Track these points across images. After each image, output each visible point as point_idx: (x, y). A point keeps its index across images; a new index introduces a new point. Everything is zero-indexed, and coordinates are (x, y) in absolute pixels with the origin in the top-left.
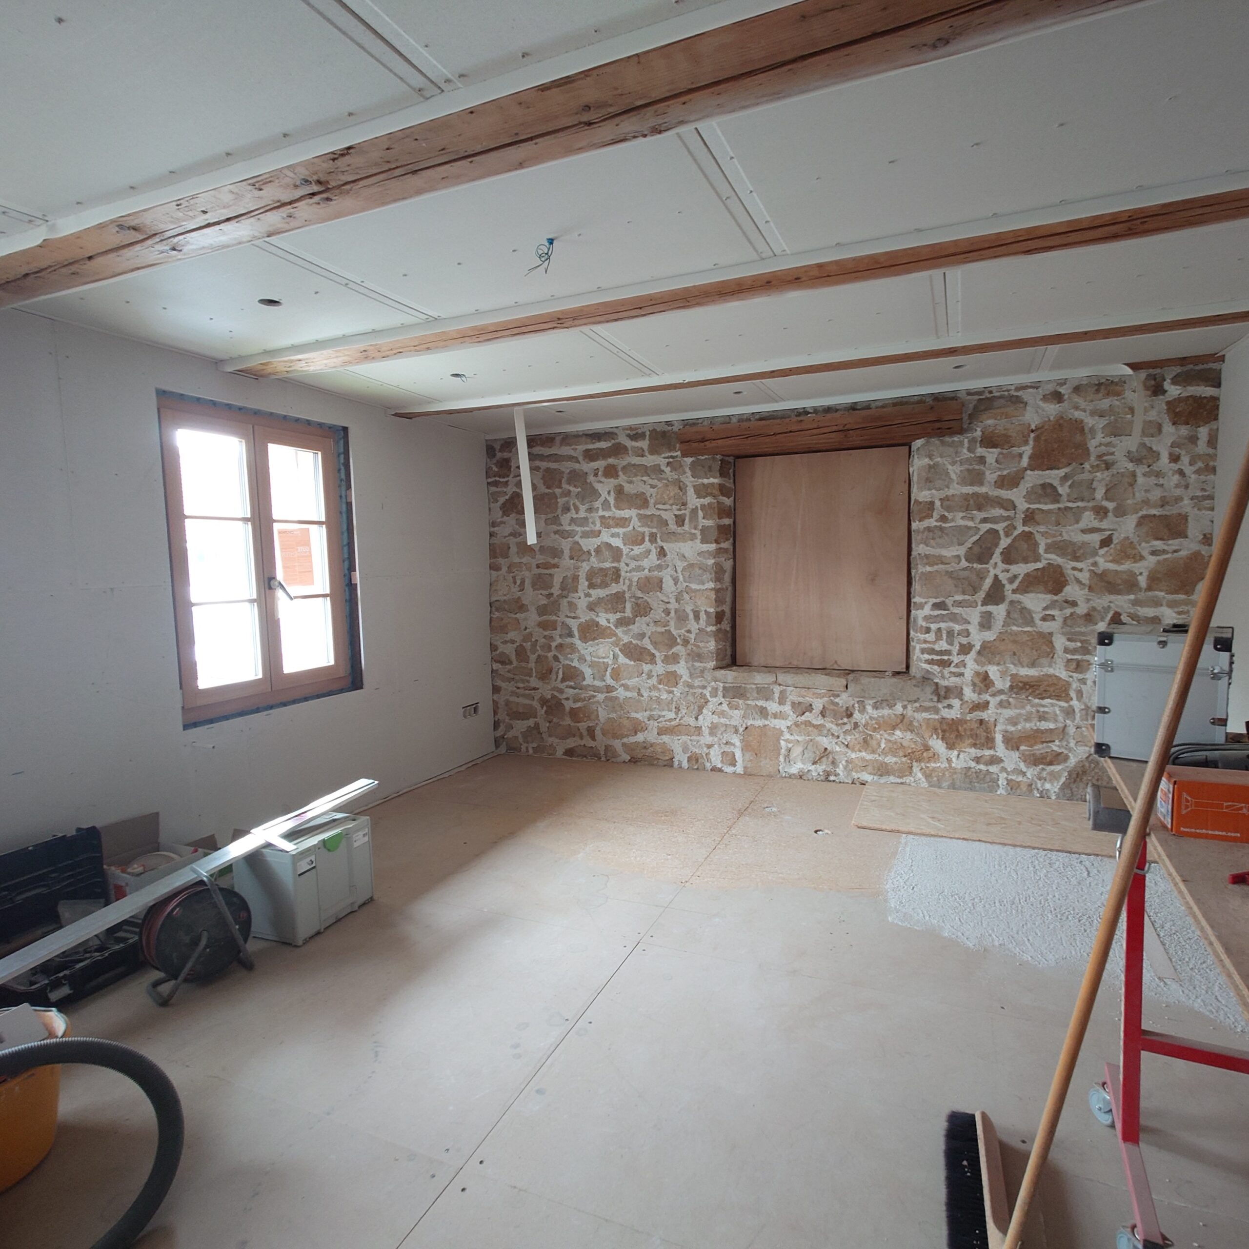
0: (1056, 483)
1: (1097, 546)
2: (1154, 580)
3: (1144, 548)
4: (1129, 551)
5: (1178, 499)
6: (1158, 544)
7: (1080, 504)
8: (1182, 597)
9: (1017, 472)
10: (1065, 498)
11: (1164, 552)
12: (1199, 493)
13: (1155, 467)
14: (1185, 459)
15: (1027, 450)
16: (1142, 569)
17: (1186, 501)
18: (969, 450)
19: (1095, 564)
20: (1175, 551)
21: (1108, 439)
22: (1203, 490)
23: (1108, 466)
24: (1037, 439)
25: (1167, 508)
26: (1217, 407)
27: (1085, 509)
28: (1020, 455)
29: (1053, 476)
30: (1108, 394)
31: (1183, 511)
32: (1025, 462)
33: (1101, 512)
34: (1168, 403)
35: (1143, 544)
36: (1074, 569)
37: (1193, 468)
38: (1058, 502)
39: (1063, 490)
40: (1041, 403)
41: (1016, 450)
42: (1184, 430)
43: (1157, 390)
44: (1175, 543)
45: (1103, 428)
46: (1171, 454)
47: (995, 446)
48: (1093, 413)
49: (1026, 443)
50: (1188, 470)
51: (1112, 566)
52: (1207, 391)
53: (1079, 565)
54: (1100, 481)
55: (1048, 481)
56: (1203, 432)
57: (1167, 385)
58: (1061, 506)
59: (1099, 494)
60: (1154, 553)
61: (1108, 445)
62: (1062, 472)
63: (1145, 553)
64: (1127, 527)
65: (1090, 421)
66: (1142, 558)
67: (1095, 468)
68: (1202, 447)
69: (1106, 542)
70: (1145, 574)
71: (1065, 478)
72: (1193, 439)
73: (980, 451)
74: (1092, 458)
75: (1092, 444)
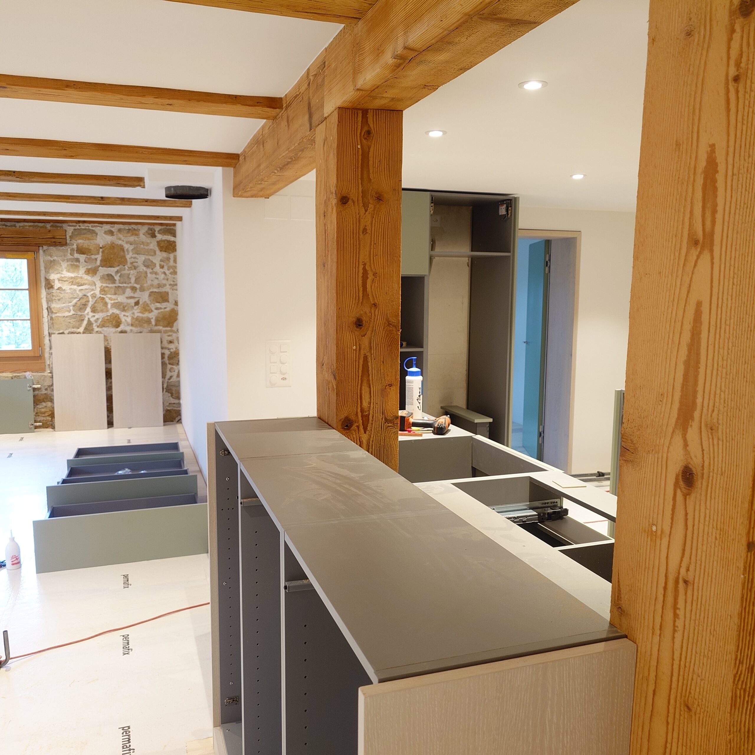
0: (113, 274)
1: (133, 305)
2: (158, 321)
3: (153, 307)
4: (147, 308)
5: (165, 285)
6: (158, 305)
7: (125, 285)
8: (169, 329)
9: (95, 267)
10: (117, 282)
11: (161, 308)
12: (172, 283)
13: (155, 270)
14: (166, 267)
15: (99, 257)
16: (153, 316)
17: (168, 286)
18: (71, 254)
19: (133, 313)
20: (165, 308)
21: (134, 256)
22: (174, 281)
23: (135, 268)
24: (103, 252)
25: (160, 288)
26: (175, 246)
27: (127, 287)
28: (96, 259)
29: (112, 271)
30: (132, 235)
31: (166, 290)
32: (98, 263)
33: (134, 289)
34: (158, 242)
35: (152, 305)
36: (124, 315)
37: (169, 272)
38: (115, 283)
39: (117, 278)
40: (104, 235)
41: (93, 257)
42: (165, 254)
43: (153, 236)
44: (164, 305)
45: (132, 250)
46: (160, 265)
47: (84, 254)
48: (127, 242)
49: (98, 253)
50: (168, 272)
51: (140, 315)
52: (171, 238)
53: (127, 314)
54: (132, 275)
55: (110, 273)
56: (172, 256)
57: (157, 234)
58: (116, 285)
59: (133, 280)
60: (157, 309)
61: (135, 258)
62: (115, 269)
63: (153, 309)
64: (145, 297)
65: (126, 246)
66: (152, 311)
67: (130, 268)
68: (171, 263)
69: (137, 303)
70: (154, 318)
71: (117, 272)
72: (168, 259)
73: (76, 255)
74: (129, 264)
75: (128, 257)
